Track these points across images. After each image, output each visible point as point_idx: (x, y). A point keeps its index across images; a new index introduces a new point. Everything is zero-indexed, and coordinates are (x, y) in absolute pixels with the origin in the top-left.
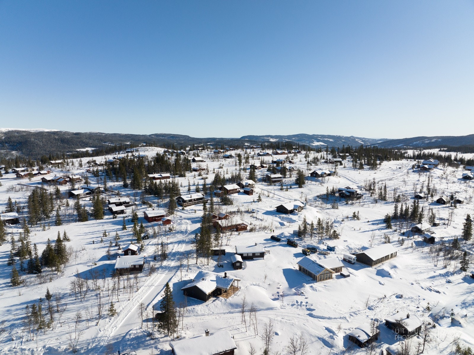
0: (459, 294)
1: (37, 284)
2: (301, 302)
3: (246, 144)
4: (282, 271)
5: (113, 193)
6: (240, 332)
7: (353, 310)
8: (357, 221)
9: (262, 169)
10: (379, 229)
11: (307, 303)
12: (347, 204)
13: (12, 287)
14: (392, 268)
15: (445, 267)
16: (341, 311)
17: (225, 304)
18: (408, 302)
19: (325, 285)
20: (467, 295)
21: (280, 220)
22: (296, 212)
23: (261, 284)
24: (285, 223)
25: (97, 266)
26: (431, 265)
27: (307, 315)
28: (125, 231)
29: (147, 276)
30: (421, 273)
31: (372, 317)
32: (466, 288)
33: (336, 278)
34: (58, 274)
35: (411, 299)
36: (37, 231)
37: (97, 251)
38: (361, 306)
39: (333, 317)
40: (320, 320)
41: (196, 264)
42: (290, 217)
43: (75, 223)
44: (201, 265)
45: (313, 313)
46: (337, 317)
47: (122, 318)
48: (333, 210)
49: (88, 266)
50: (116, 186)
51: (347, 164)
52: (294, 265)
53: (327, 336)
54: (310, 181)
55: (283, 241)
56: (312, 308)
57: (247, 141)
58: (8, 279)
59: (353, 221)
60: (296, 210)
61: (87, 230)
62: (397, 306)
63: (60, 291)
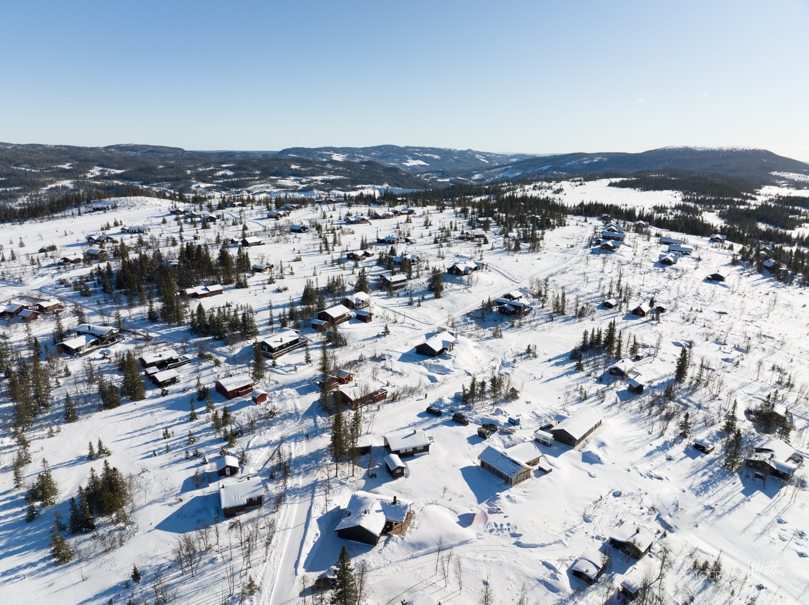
0: (684, 476)
1: (100, 554)
2: (502, 525)
3: (293, 167)
4: (460, 471)
5: (139, 337)
6: (438, 588)
7: (568, 527)
8: (534, 361)
9: (368, 259)
10: (567, 374)
11: (508, 524)
12: (512, 326)
13: (61, 566)
14: (599, 447)
15: (662, 434)
16: (553, 530)
17: (403, 545)
18: (628, 500)
19: (525, 490)
20: (693, 477)
21: (425, 370)
22: (448, 352)
23: (439, 501)
24: (438, 377)
25: (184, 503)
26: (644, 432)
27: (514, 544)
28: (195, 422)
29: (273, 512)
30: (635, 449)
31: (591, 533)
32: (690, 466)
33: (535, 476)
34: (127, 528)
35: (631, 496)
36: (39, 438)
37: (168, 470)
38: (577, 519)
39: (547, 543)
40: (531, 549)
41: (336, 476)
42: (440, 364)
43: (99, 413)
44: (343, 477)
45: (521, 540)
46: (551, 542)
47: (267, 596)
48: (495, 340)
49: (170, 505)
50: (133, 318)
51: (494, 240)
52: (472, 457)
53: (547, 575)
54: (449, 284)
55: (445, 414)
56: (518, 532)
57: (295, 161)
58: (43, 551)
59: (528, 361)
60: (447, 349)
61: (130, 426)
62: (617, 511)
63: (149, 563)
